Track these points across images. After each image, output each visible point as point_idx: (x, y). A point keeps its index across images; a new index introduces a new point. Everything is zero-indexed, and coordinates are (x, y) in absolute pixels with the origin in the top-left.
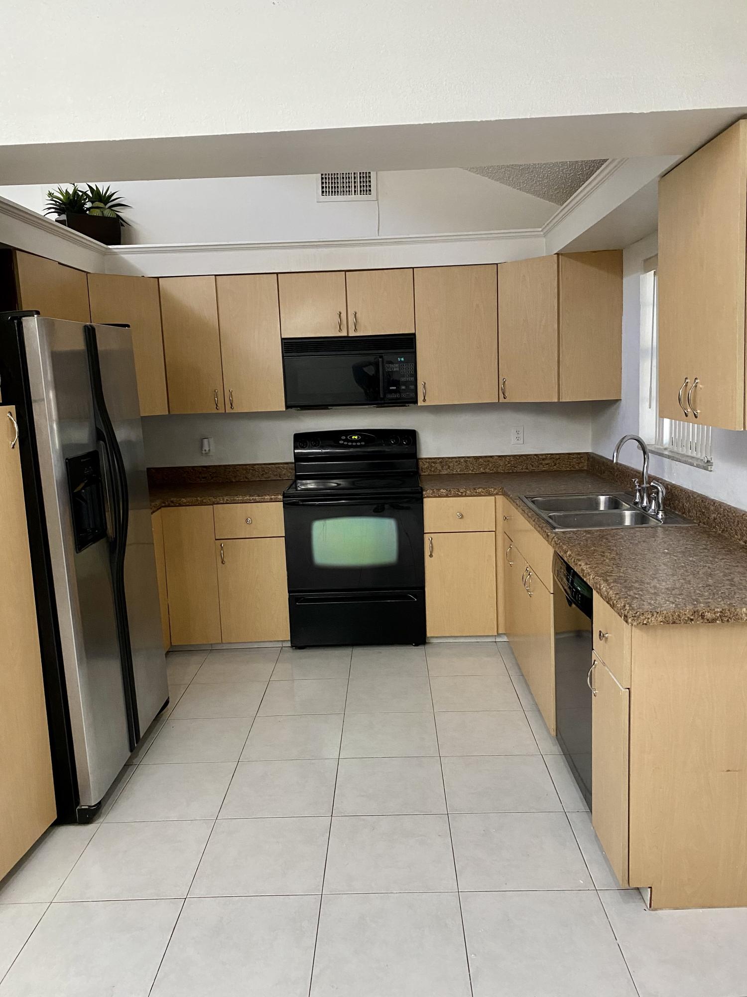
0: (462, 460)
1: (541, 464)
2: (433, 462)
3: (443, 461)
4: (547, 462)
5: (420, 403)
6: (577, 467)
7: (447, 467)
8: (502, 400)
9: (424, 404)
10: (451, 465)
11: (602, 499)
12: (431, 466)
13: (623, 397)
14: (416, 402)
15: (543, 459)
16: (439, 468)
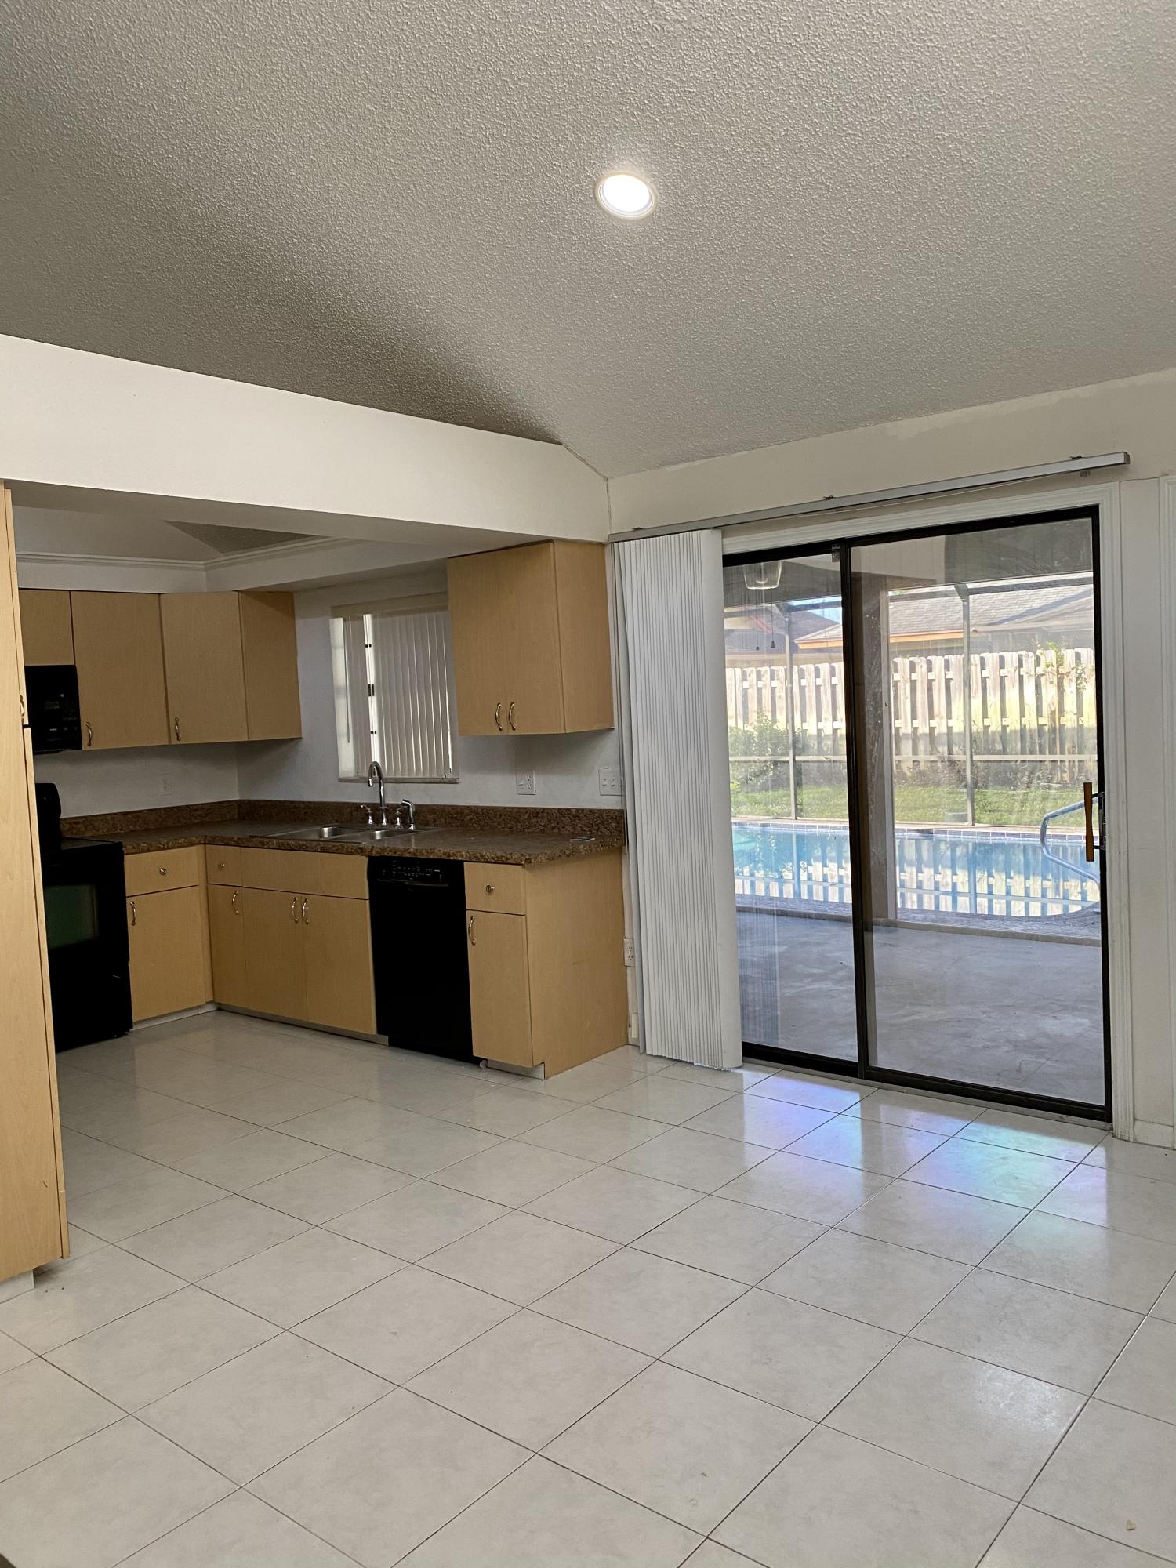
0: (109, 818)
1: (193, 815)
2: (75, 823)
3: (87, 821)
4: (199, 813)
5: (85, 747)
6: (228, 816)
7: (91, 827)
8: (175, 742)
9: (89, 748)
10: (96, 824)
11: (326, 830)
12: (73, 828)
13: (303, 736)
14: (78, 746)
15: (196, 810)
16: (83, 829)
